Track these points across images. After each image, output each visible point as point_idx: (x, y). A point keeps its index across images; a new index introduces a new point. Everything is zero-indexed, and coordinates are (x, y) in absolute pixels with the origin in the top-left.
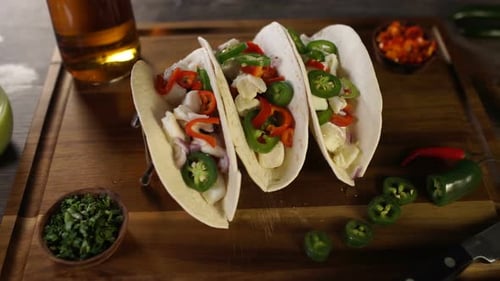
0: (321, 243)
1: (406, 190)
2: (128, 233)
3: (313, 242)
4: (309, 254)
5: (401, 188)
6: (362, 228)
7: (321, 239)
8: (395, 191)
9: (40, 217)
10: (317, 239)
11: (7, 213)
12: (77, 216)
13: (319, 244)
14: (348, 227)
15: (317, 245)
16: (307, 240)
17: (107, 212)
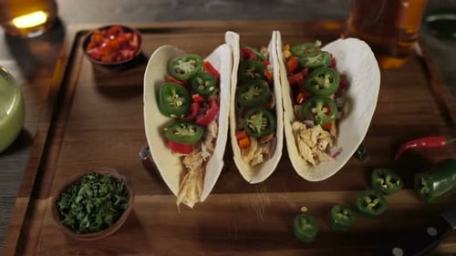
0: (309, 226)
1: (393, 181)
2: (132, 213)
3: (301, 224)
4: (297, 235)
5: (388, 179)
6: (346, 212)
7: (308, 222)
8: (382, 182)
9: (50, 199)
10: (304, 221)
11: (20, 196)
12: (89, 193)
13: (307, 226)
14: (333, 211)
15: (305, 228)
16: (296, 222)
17: (117, 196)
